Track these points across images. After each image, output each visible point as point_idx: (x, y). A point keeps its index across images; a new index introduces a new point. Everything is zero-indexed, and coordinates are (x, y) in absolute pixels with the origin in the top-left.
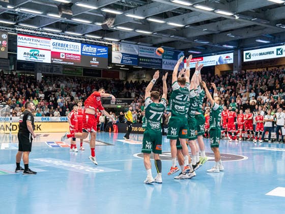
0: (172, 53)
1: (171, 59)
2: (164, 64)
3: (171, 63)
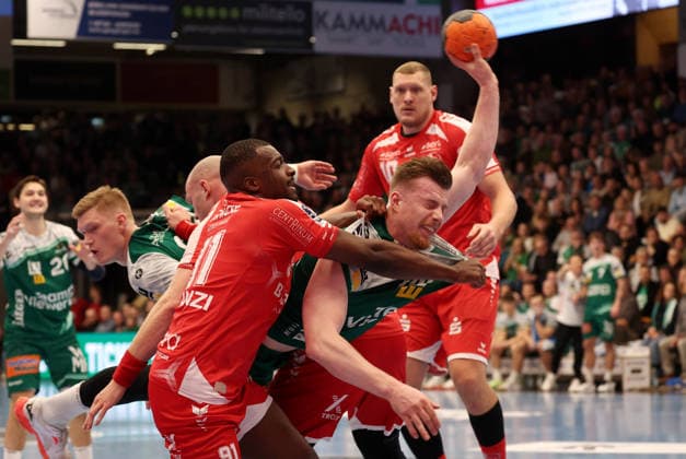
2: (325, 26)
3: (367, 21)
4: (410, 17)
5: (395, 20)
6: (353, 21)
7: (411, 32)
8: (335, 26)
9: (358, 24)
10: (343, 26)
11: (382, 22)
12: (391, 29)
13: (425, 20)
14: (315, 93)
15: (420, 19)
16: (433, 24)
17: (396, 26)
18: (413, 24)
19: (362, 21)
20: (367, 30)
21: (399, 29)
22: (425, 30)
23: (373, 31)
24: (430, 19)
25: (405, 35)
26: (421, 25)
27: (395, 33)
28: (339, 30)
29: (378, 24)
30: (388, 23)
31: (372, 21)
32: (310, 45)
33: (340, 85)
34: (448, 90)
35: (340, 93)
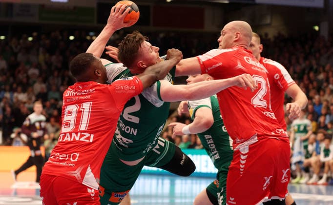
33: (268, 21)
34: (325, 25)
35: (269, 25)
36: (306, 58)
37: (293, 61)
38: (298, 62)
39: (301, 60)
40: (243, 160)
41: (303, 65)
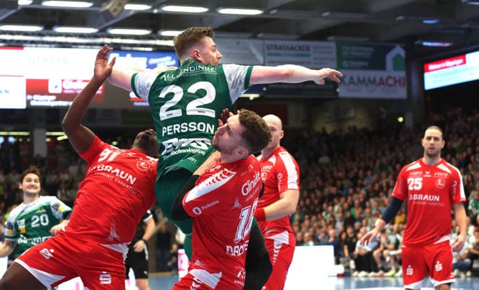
0: (367, 52)
1: (364, 68)
2: (345, 84)
3: (367, 80)
4: (390, 77)
5: (381, 79)
6: (359, 79)
7: (390, 86)
8: (350, 83)
9: (362, 81)
10: (354, 83)
11: (375, 80)
12: (379, 84)
13: (397, 79)
14: (339, 119)
15: (395, 78)
16: (402, 81)
17: (382, 82)
18: (391, 82)
19: (364, 80)
20: (367, 85)
21: (383, 84)
22: (398, 85)
23: (370, 85)
24: (400, 78)
25: (387, 87)
26: (396, 81)
27: (382, 86)
28: (352, 85)
29: (372, 82)
30: (378, 80)
31: (369, 80)
32: (337, 93)
33: (352, 114)
34: (410, 116)
35: (353, 118)
36: (392, 149)
37: (380, 153)
38: (384, 154)
39: (387, 152)
40: (277, 250)
41: (390, 157)
